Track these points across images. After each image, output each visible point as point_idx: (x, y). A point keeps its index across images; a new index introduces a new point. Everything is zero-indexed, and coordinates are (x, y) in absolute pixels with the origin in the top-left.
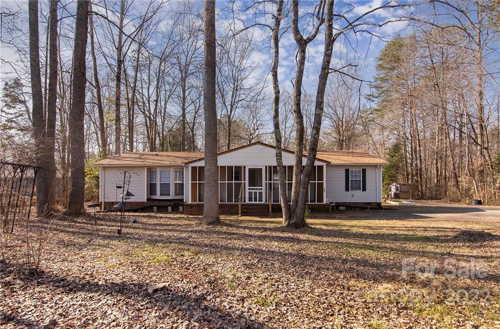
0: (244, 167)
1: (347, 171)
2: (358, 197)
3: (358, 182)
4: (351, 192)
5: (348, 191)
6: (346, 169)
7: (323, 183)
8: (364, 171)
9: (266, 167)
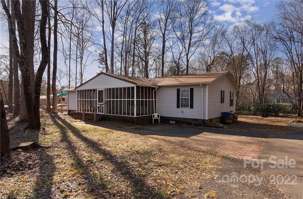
0: (96, 90)
1: (178, 91)
2: (186, 113)
3: (187, 100)
4: (181, 109)
5: (179, 108)
6: (177, 89)
7: (134, 100)
8: (192, 90)
9: (106, 89)
